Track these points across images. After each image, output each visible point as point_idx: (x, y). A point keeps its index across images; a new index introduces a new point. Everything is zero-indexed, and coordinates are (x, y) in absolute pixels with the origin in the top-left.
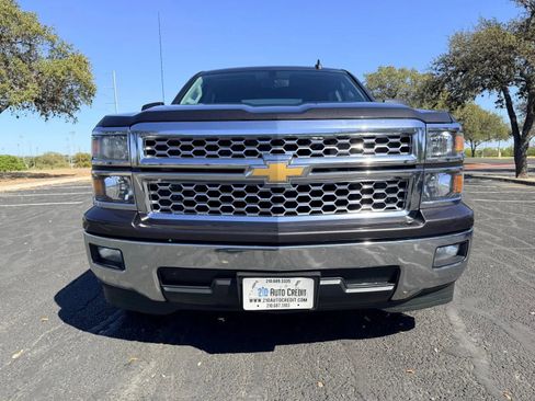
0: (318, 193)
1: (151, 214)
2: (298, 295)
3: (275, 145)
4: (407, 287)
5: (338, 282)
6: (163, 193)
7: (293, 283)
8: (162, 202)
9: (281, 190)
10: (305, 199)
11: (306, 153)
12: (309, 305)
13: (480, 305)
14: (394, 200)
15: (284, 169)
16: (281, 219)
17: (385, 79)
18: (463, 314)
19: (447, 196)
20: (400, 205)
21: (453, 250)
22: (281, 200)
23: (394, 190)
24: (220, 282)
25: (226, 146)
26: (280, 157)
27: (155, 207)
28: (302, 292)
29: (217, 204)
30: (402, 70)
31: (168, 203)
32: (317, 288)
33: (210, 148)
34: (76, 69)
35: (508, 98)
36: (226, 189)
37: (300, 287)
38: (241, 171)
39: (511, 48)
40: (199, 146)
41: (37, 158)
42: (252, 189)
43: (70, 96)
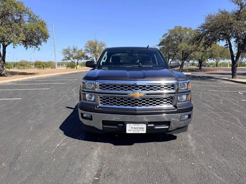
0: (148, 101)
1: (100, 105)
2: (141, 129)
3: (136, 87)
4: (173, 126)
5: (153, 125)
6: (104, 99)
7: (140, 126)
8: (103, 102)
9: (137, 100)
10: (144, 102)
11: (145, 89)
12: (145, 132)
13: (198, 133)
14: (169, 102)
15: (139, 94)
16: (137, 107)
17: (177, 32)
18: (192, 135)
19: (185, 101)
20: (171, 104)
21: (187, 116)
22: (137, 102)
23: (169, 100)
24: (120, 125)
25: (122, 87)
26: (137, 91)
27: (101, 103)
28: (143, 128)
29: (119, 103)
30: (185, 28)
31: (105, 102)
32: (147, 127)
33: (118, 88)
34: (41, 28)
35: (230, 44)
36: (122, 99)
37: (142, 127)
38: (127, 94)
39: (231, 24)
40: (115, 87)
41: (17, 63)
42: (129, 99)
43: (38, 39)
